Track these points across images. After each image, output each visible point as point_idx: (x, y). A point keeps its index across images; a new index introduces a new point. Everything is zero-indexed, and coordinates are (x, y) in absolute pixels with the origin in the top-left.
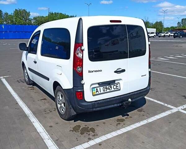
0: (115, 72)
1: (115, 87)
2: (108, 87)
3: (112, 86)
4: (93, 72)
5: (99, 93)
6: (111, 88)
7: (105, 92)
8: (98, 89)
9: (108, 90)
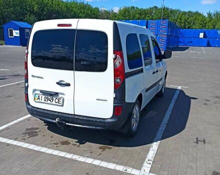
0: (58, 83)
1: (57, 101)
2: (49, 97)
3: (54, 99)
4: (35, 77)
5: (40, 101)
6: (53, 100)
7: (46, 102)
8: (40, 96)
9: (49, 102)
